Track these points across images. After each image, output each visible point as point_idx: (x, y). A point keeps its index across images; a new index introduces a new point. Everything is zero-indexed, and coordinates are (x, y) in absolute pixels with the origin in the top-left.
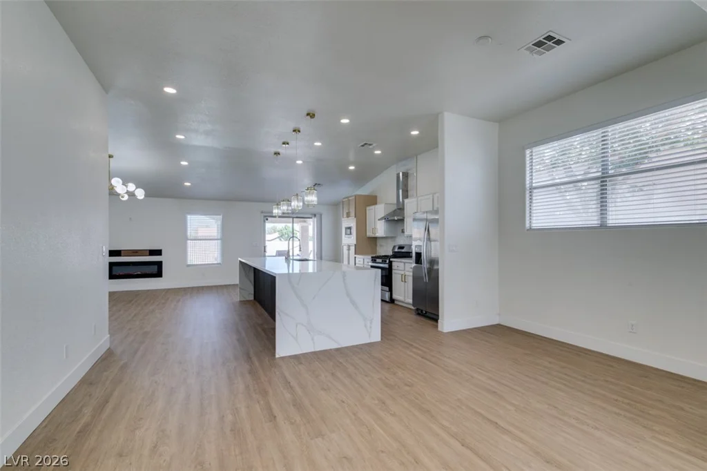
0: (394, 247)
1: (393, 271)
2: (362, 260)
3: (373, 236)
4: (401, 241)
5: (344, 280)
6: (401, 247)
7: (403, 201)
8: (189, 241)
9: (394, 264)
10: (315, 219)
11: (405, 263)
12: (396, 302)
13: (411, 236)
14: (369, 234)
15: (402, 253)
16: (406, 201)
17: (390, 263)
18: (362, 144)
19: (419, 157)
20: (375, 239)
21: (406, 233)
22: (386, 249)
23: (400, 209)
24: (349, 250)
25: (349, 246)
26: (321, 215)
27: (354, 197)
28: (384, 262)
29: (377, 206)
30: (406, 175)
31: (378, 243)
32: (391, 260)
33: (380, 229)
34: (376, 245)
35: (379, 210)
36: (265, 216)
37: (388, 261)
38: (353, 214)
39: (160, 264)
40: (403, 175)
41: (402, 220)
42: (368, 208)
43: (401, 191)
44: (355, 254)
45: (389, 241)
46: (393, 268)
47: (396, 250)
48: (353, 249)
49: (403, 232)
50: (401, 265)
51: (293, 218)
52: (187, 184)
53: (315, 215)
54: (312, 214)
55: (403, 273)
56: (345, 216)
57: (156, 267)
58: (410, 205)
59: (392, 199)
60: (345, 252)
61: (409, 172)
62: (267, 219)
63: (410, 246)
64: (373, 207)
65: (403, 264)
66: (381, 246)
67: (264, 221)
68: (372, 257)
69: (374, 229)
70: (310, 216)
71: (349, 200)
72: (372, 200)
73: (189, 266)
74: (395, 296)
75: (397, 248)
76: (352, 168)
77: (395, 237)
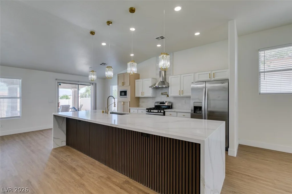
0: (156, 103)
3: (141, 96)
6: (162, 103)
11: (177, 112)
14: (138, 95)
17: (164, 112)
20: (139, 98)
21: (170, 95)
24: (124, 105)
25: (124, 102)
26: (96, 84)
28: (159, 112)
29: (144, 80)
31: (141, 100)
32: (165, 110)
33: (148, 93)
34: (139, 102)
36: (58, 83)
38: (127, 84)
42: (136, 81)
44: (130, 107)
48: (128, 104)
51: (78, 85)
53: (93, 84)
54: (90, 83)
62: (60, 85)
64: (141, 80)
65: (175, 113)
66: (143, 102)
67: (58, 86)
68: (147, 109)
69: (142, 93)
70: (89, 84)
71: (124, 75)
75: (159, 103)
76: (132, 55)
77: (155, 97)
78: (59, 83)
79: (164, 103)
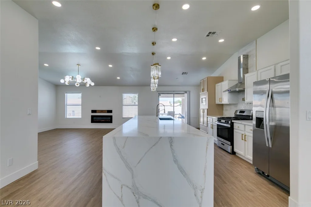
0: (236, 111)
1: (235, 130)
2: (212, 119)
3: (220, 103)
4: (242, 107)
5: (171, 145)
6: (242, 112)
7: (244, 76)
8: (124, 107)
9: (235, 124)
10: (186, 94)
11: (245, 125)
12: (236, 154)
13: (251, 103)
14: (218, 102)
15: (244, 117)
16: (246, 75)
17: (232, 124)
18: (207, 34)
19: (258, 40)
20: (222, 105)
21: (246, 101)
22: (230, 113)
23: (241, 82)
24: (204, 112)
25: (204, 110)
26: (190, 92)
27: (206, 79)
28: (227, 122)
29: (223, 83)
30: (246, 57)
32: (233, 121)
33: (225, 99)
34: (223, 109)
35: (225, 85)
37: (230, 122)
38: (206, 89)
39: (111, 117)
40: (243, 58)
41: (242, 91)
42: (217, 85)
43: (242, 69)
44: (207, 115)
45: (232, 107)
46: (234, 128)
47: (238, 113)
48: (206, 111)
49: (244, 100)
50: (242, 127)
51: (174, 94)
52: (118, 78)
53: (186, 92)
55: (243, 133)
56: (201, 91)
57: (109, 118)
58: (250, 79)
59: (234, 76)
60: (202, 113)
61: (249, 54)
63: (250, 111)
64: (220, 84)
65: (243, 126)
66: (227, 110)
67: (159, 96)
68: (218, 118)
69: (221, 99)
70: (183, 93)
71: (204, 81)
72: (220, 79)
73: (123, 118)
74: (235, 150)
75: (239, 112)
76: (204, 58)
77: (237, 104)
78: (159, 94)
79: (243, 112)
